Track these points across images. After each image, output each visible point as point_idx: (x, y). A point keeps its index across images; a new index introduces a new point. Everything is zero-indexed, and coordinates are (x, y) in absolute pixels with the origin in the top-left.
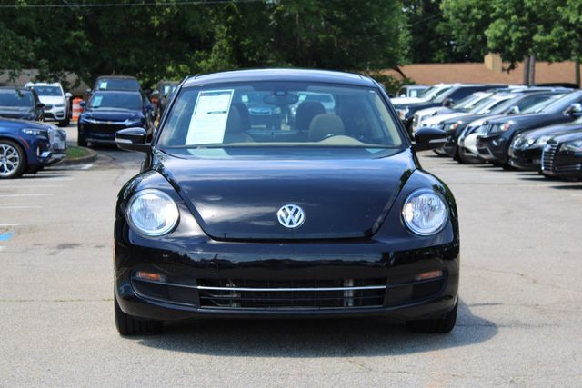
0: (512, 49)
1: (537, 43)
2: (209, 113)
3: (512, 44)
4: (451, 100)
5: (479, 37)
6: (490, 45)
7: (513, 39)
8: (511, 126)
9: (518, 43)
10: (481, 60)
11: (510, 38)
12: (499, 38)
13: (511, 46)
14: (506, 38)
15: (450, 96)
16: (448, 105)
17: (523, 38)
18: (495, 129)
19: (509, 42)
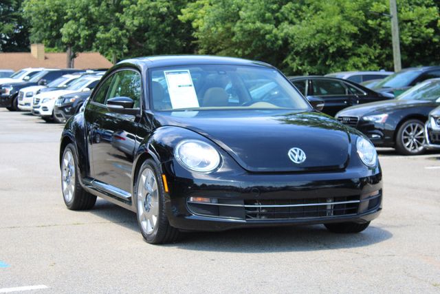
0: (80, 43)
1: (99, 39)
2: (180, 86)
3: (81, 39)
4: (45, 80)
5: (54, 33)
6: (64, 39)
7: (82, 36)
8: (76, 99)
9: (86, 39)
10: (29, 51)
11: (79, 35)
12: (71, 35)
13: (80, 41)
14: (76, 35)
15: (43, 78)
16: (42, 84)
17: (90, 35)
18: (66, 101)
19: (79, 38)
